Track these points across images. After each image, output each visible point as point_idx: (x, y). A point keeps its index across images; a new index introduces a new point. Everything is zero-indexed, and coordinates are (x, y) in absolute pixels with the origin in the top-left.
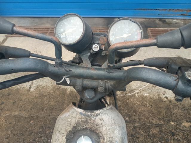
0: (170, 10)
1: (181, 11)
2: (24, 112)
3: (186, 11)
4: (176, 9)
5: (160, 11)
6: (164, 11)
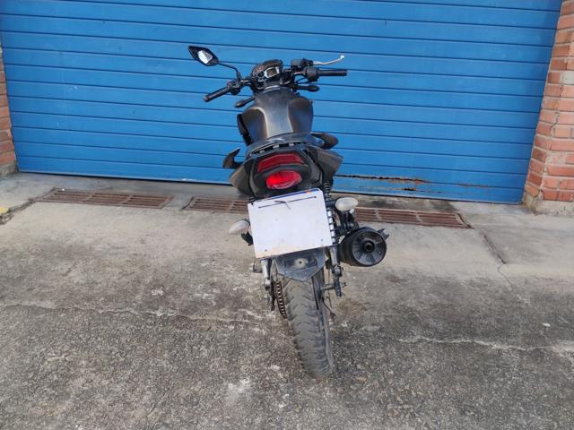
0: (381, 178)
1: (403, 182)
2: (49, 302)
3: (412, 182)
4: (394, 177)
5: (362, 180)
6: (370, 180)
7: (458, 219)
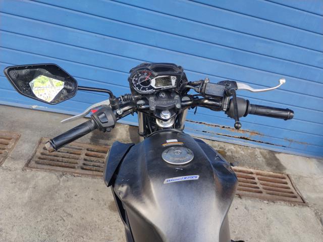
0: (224, 127)
1: (241, 132)
3: (249, 134)
6: (213, 127)
7: (289, 185)
